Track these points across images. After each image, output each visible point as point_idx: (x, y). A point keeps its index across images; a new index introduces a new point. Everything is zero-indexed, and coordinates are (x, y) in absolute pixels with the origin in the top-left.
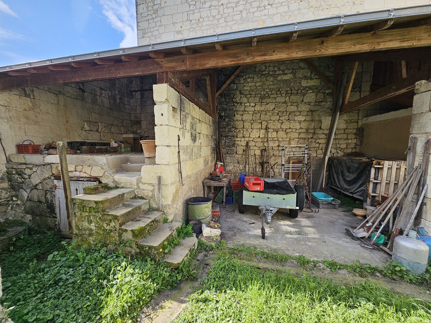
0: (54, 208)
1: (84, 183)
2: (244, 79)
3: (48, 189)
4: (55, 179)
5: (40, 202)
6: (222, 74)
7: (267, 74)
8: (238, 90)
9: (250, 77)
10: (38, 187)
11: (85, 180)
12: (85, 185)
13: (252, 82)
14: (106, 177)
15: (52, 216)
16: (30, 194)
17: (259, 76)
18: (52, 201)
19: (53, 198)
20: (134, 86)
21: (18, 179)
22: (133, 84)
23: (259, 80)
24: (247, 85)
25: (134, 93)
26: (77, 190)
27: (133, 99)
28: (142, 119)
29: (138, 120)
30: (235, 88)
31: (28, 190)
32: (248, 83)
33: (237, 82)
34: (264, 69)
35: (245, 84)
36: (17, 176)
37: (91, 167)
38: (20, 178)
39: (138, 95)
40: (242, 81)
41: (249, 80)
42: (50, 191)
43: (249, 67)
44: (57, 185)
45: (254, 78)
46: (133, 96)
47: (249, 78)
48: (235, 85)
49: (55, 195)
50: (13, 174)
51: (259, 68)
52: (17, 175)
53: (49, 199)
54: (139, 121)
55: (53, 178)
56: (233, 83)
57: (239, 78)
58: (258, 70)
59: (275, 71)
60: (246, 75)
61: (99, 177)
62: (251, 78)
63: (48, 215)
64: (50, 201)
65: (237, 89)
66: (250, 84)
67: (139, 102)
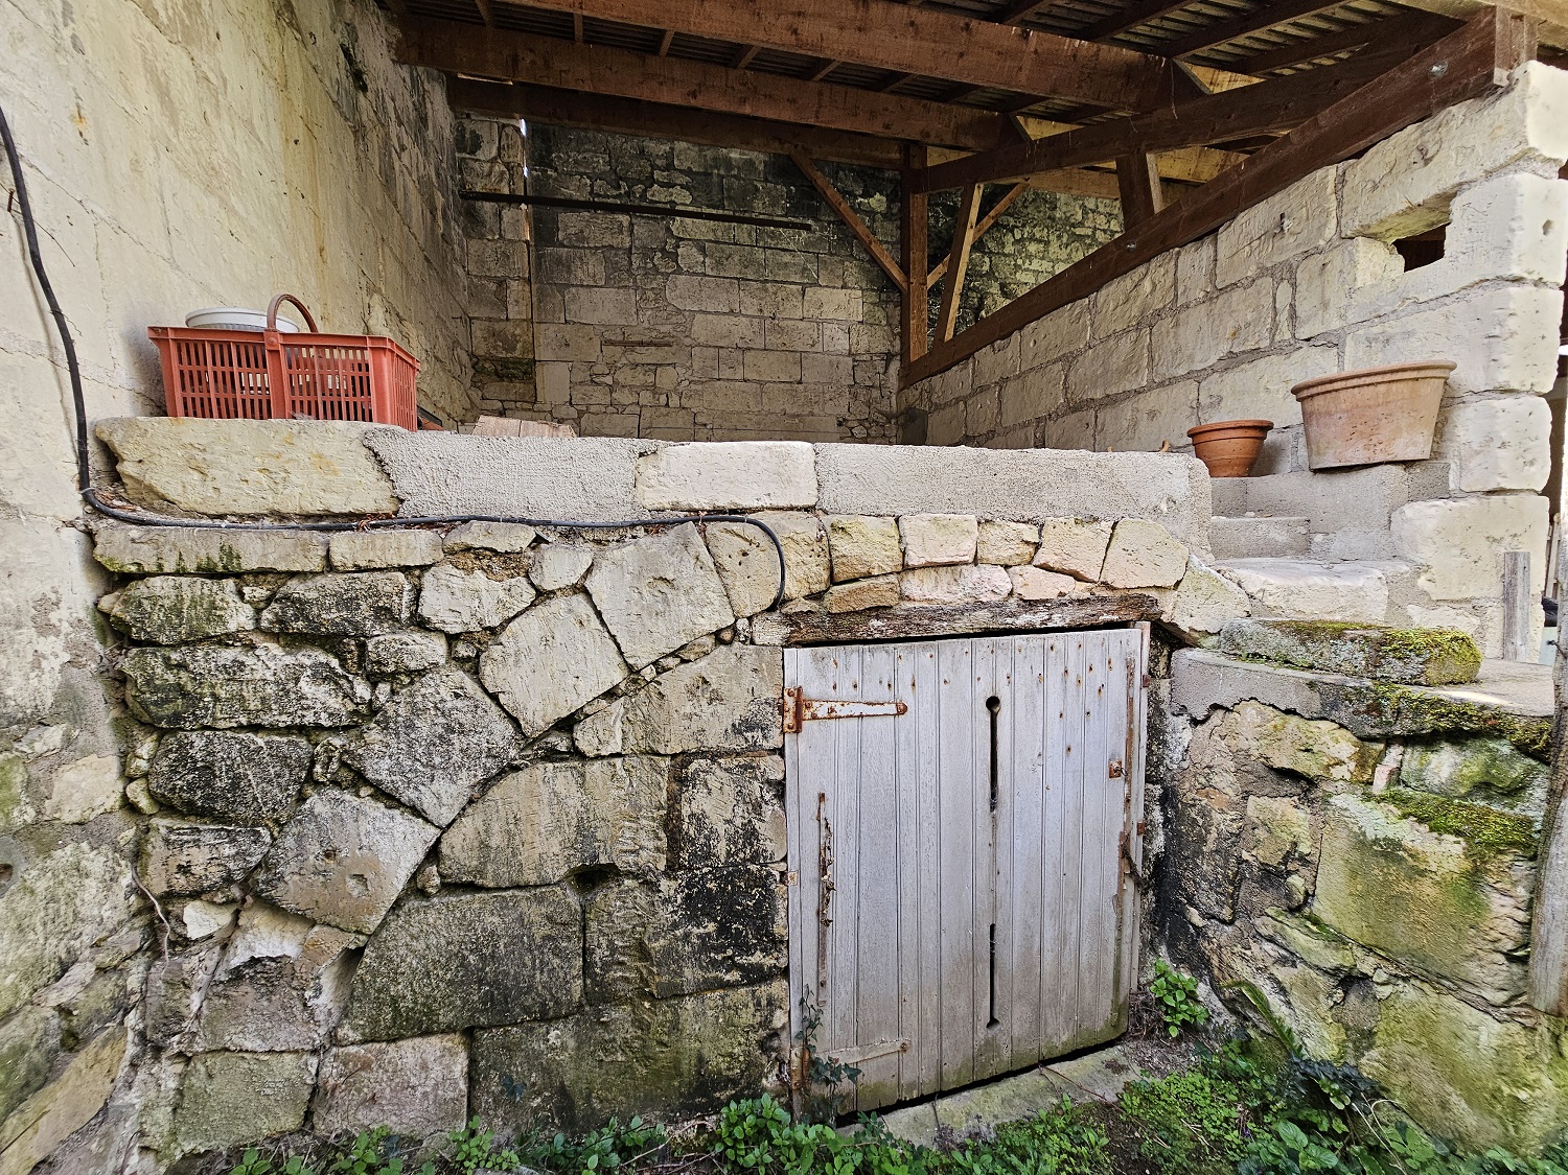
0: (769, 896)
1: (1059, 645)
2: (1017, 242)
3: (712, 741)
4: (788, 643)
5: (591, 876)
6: (938, 205)
7: (1088, 236)
8: (996, 280)
9: (1038, 236)
10: (585, 740)
11: (1057, 622)
12: (1066, 656)
13: (1043, 258)
14: (1204, 585)
15: (734, 976)
16: (470, 825)
17: (1065, 240)
18: (751, 834)
19: (757, 808)
20: (486, 167)
21: (305, 686)
22: (480, 155)
23: (1063, 254)
24: (1026, 266)
25: (488, 207)
26: (992, 703)
27: (482, 237)
28: (542, 354)
29: (517, 354)
30: (986, 268)
31: (443, 795)
32: (1030, 257)
33: (991, 245)
34: (1079, 217)
35: (1020, 262)
36: (271, 659)
37: (1106, 526)
38: (324, 675)
39: (518, 223)
40: (1009, 249)
41: (1032, 248)
42: (728, 754)
43: (1034, 200)
44: (811, 691)
45: (1047, 243)
46: (483, 224)
47: (1032, 239)
48: (987, 260)
49: (780, 789)
50: (223, 641)
51: (1064, 209)
52: (275, 648)
53: (721, 828)
54: (517, 362)
55: (770, 632)
56: (979, 251)
57: (998, 231)
58: (1060, 219)
59: (1111, 231)
60: (1024, 226)
61: (1153, 594)
62: (1039, 241)
63: (691, 974)
64: (721, 848)
65: (991, 274)
66: (1035, 265)
67: (521, 262)
